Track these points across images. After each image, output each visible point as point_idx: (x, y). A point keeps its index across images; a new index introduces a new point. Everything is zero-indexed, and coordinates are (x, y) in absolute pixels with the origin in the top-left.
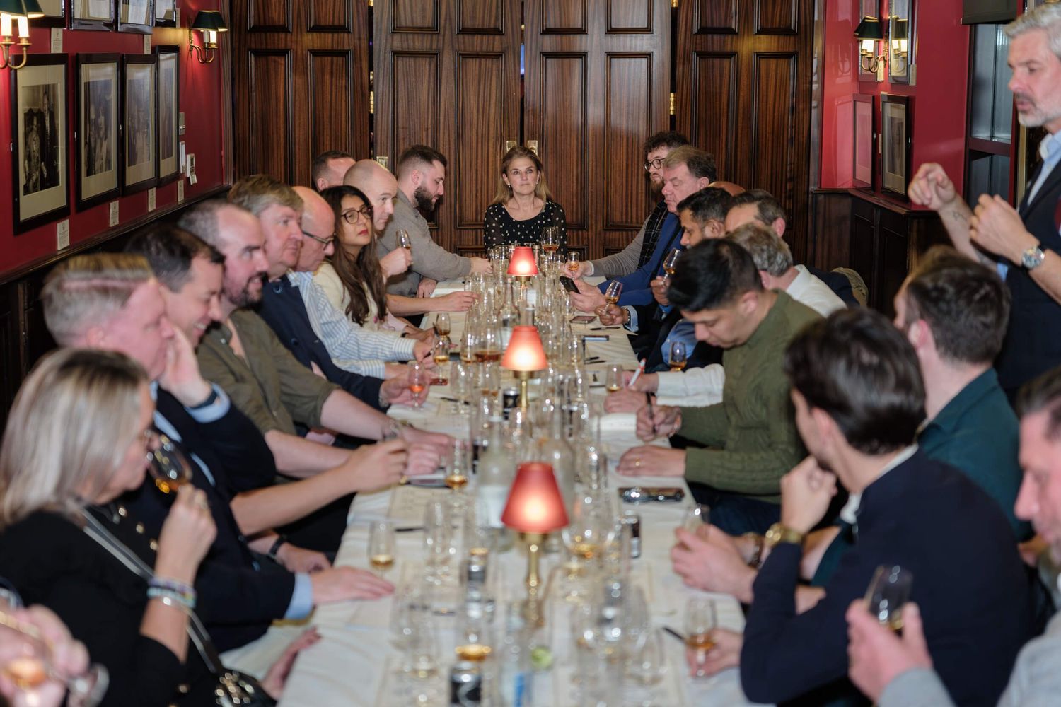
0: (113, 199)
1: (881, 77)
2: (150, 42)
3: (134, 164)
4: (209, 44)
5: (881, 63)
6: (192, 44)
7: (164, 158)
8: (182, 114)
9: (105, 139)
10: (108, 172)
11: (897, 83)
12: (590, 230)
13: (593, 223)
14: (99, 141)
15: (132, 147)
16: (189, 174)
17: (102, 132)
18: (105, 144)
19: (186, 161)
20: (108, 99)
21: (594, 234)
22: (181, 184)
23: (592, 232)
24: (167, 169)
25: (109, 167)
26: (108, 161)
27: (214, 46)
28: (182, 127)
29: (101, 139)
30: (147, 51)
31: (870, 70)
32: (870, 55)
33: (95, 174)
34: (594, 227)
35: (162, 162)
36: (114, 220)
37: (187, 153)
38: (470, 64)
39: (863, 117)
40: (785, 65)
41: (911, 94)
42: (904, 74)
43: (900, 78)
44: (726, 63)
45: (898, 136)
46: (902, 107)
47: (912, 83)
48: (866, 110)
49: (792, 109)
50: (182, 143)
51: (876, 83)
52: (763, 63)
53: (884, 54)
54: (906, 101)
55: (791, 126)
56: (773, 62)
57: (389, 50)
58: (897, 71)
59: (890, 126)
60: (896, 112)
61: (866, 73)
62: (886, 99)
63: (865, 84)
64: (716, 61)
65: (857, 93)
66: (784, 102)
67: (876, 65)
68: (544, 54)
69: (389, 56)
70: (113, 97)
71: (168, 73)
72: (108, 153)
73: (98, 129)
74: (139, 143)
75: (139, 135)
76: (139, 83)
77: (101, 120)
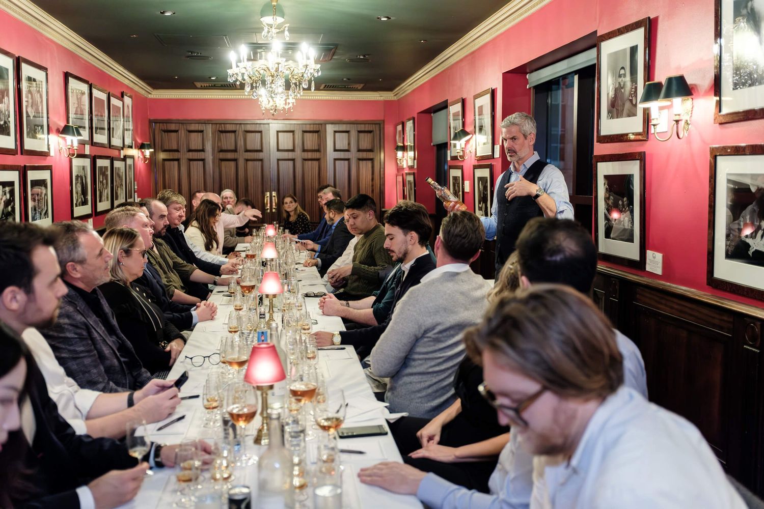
1: (405, 166)
2: (123, 153)
3: (117, 198)
4: (146, 156)
5: (405, 161)
6: (139, 156)
8: (136, 183)
9: (106, 189)
11: (411, 167)
14: (103, 190)
15: (116, 193)
17: (105, 186)
18: (106, 191)
20: (107, 173)
25: (108, 200)
26: (107, 198)
27: (148, 157)
28: (136, 187)
30: (122, 157)
32: (400, 158)
33: (102, 202)
37: (138, 197)
38: (250, 163)
39: (399, 182)
40: (369, 163)
41: (416, 171)
42: (413, 164)
43: (411, 166)
44: (346, 162)
45: (411, 187)
46: (412, 176)
47: (415, 167)
48: (400, 179)
49: (373, 179)
50: (136, 194)
51: (403, 169)
52: (361, 162)
53: (406, 157)
54: (414, 174)
55: (373, 186)
56: (365, 162)
57: (218, 158)
58: (410, 163)
59: (408, 183)
60: (410, 178)
61: (400, 165)
62: (407, 174)
63: (399, 169)
64: (342, 162)
65: (397, 172)
66: (370, 177)
67: (403, 161)
68: (278, 160)
69: (218, 160)
70: (109, 173)
71: (130, 166)
72: (107, 194)
73: (103, 185)
74: (119, 192)
75: (119, 189)
76: (119, 168)
77: (105, 181)
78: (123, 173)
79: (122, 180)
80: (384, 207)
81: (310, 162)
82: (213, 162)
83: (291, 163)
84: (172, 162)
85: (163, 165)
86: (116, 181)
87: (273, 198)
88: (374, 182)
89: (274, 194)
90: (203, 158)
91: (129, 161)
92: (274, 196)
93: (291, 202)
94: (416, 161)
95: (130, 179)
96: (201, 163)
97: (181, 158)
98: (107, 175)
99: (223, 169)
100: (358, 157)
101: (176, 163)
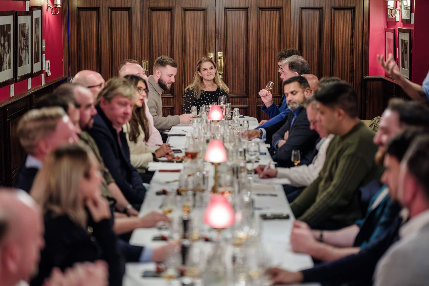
0: (12, 84)
1: (398, 19)
2: (29, 5)
3: (21, 66)
4: (57, 5)
5: (398, 12)
6: (48, 5)
7: (35, 63)
8: (44, 41)
9: (8, 54)
10: (9, 70)
11: (406, 22)
12: (250, 97)
13: (252, 93)
14: (5, 55)
15: (21, 58)
16: (47, 71)
17: (7, 50)
18: (8, 56)
19: (46, 64)
20: (9, 33)
21: (252, 99)
22: (43, 76)
23: (251, 98)
24: (37, 68)
25: (10, 68)
26: (10, 64)
27: (59, 6)
28: (44, 47)
29: (6, 54)
30: (28, 9)
31: (392, 16)
32: (392, 8)
33: (3, 71)
34: (252, 95)
35: (35, 65)
36: (12, 94)
37: (46, 59)
38: (189, 14)
39: (389, 40)
40: (348, 14)
41: (413, 28)
42: (409, 18)
43: (407, 20)
44: (317, 13)
45: (406, 49)
46: (408, 35)
47: (413, 22)
48: (390, 36)
49: (352, 36)
50: (44, 55)
51: (395, 23)
52: (337, 12)
53: (399, 7)
54: (410, 32)
55: (352, 45)
56: (342, 12)
57: (148, 7)
58: (405, 16)
59: (402, 44)
60: (405, 37)
61: (390, 17)
62: (400, 30)
63: (390, 23)
64: (312, 12)
65: (386, 27)
66: (348, 32)
67: (395, 13)
68: (226, 9)
69: (147, 10)
70: (12, 32)
71: (37, 20)
72: (10, 60)
73: (5, 48)
74: (23, 55)
75: (24, 52)
76: (24, 24)
77: (6, 44)
78: (28, 30)
79: (27, 40)
80: (367, 74)
81: (268, 12)
82: (142, 13)
83: (243, 13)
84: (89, 12)
85: (78, 17)
86: (20, 42)
87: (219, 60)
88: (354, 40)
89: (220, 54)
90: (129, 6)
91: (37, 14)
92: (220, 58)
93: (211, 68)
94: (413, 14)
95: (37, 37)
96: (126, 13)
97: (101, 6)
98: (9, 36)
99: (154, 21)
100: (333, 6)
101: (94, 13)
